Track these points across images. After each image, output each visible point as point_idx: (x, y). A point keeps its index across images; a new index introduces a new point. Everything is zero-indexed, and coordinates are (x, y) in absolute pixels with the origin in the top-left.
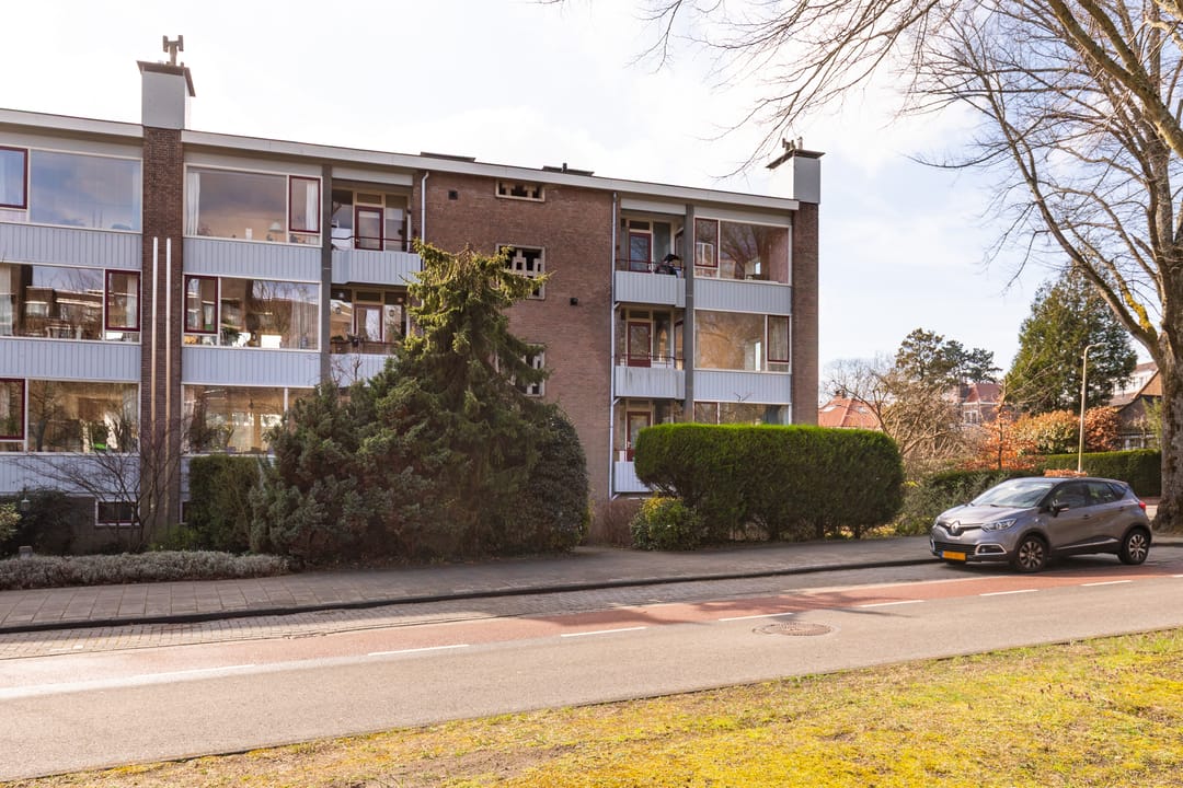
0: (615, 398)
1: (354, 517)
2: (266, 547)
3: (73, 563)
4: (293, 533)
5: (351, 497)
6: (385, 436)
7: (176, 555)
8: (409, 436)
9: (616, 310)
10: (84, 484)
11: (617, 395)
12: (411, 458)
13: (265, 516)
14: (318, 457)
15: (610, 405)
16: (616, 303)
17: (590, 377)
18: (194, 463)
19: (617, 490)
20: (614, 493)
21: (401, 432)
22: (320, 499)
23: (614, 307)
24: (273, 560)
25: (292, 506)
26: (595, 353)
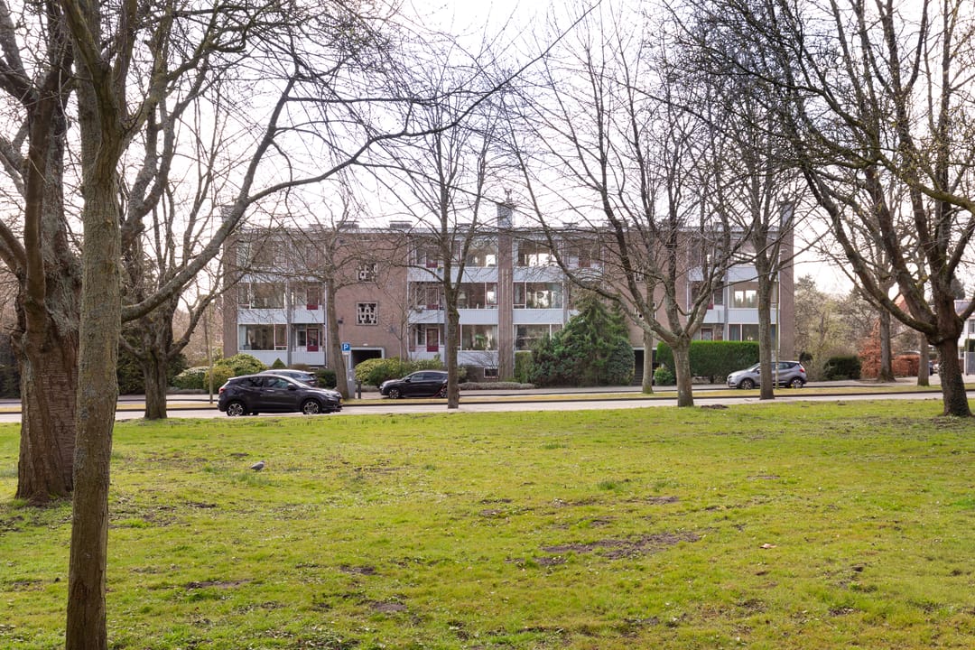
1: (552, 373)
2: (529, 382)
3: (480, 384)
4: (536, 377)
5: (552, 367)
6: (561, 349)
7: (505, 383)
8: (567, 349)
10: (481, 363)
12: (570, 355)
13: (528, 372)
14: (543, 355)
18: (516, 355)
21: (566, 347)
22: (543, 367)
24: (530, 385)
25: (536, 369)
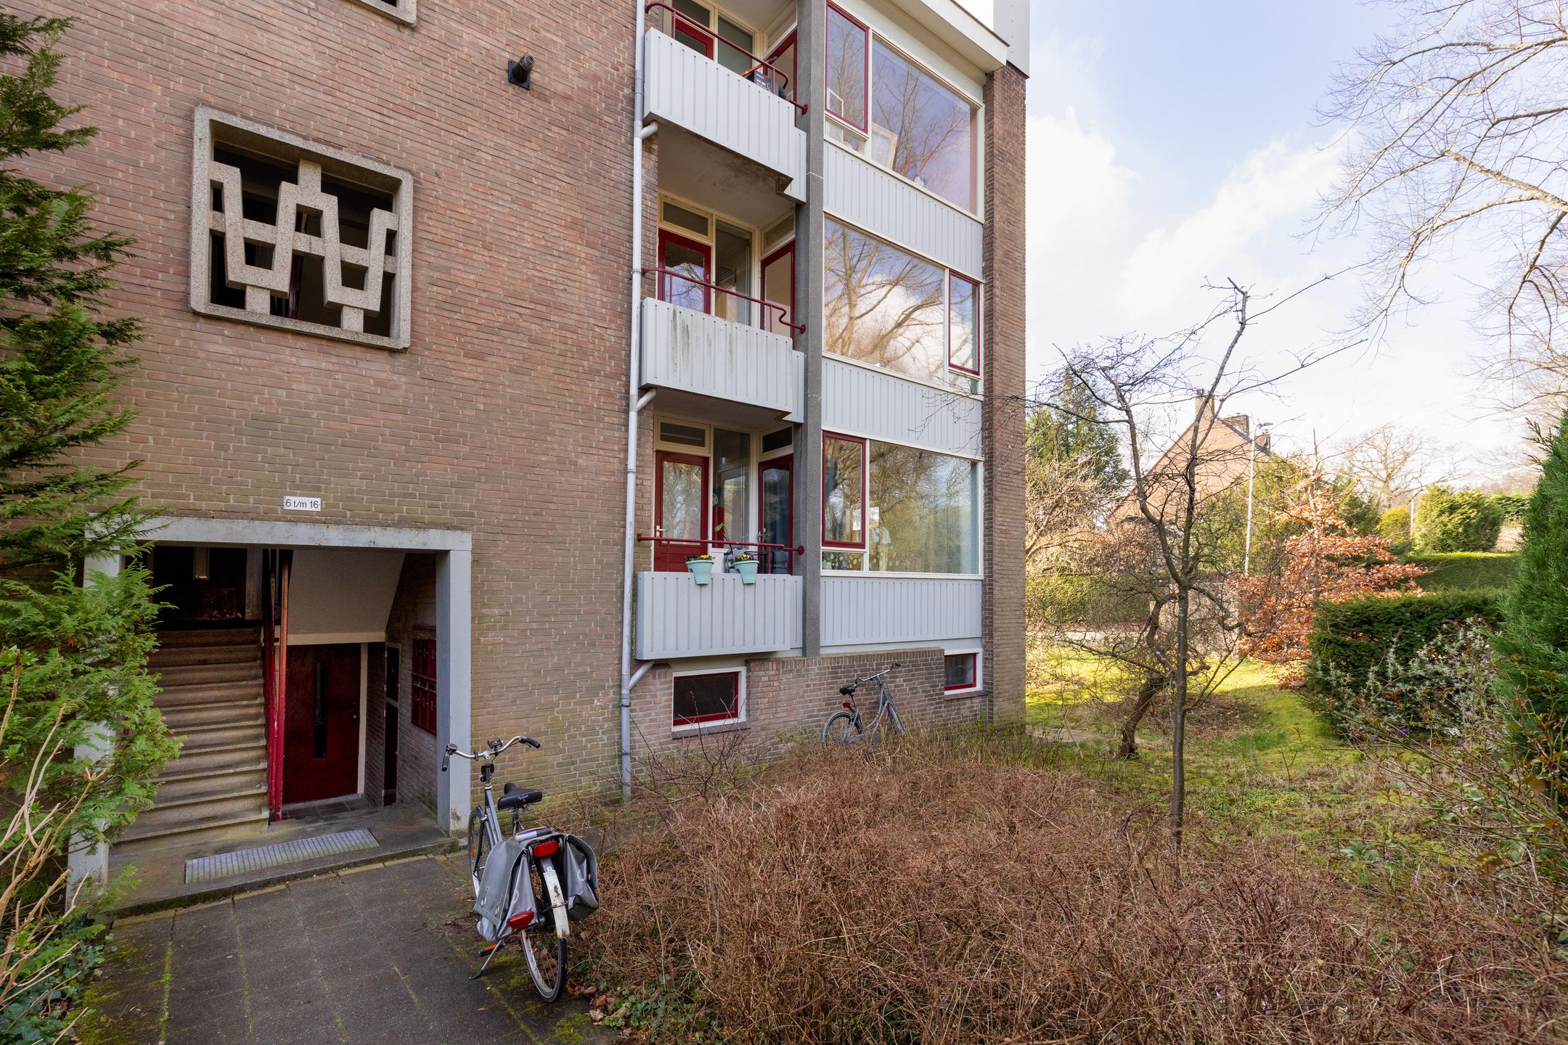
0: (644, 390)
9: (647, 141)
11: (649, 379)
15: (626, 412)
16: (646, 123)
17: (572, 319)
19: (647, 655)
20: (637, 663)
23: (641, 132)
26: (582, 250)
